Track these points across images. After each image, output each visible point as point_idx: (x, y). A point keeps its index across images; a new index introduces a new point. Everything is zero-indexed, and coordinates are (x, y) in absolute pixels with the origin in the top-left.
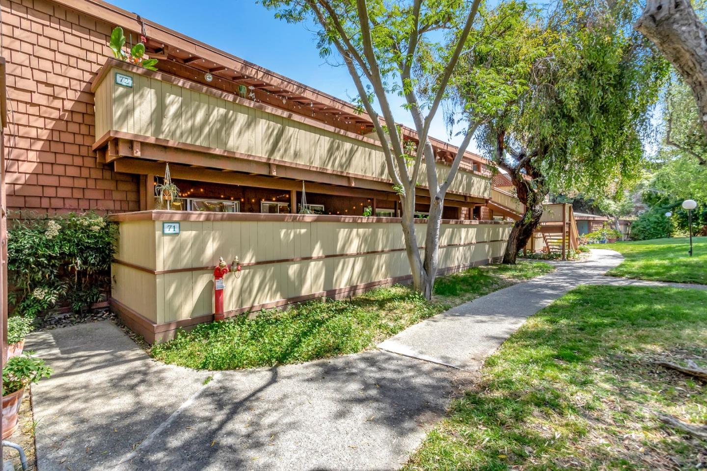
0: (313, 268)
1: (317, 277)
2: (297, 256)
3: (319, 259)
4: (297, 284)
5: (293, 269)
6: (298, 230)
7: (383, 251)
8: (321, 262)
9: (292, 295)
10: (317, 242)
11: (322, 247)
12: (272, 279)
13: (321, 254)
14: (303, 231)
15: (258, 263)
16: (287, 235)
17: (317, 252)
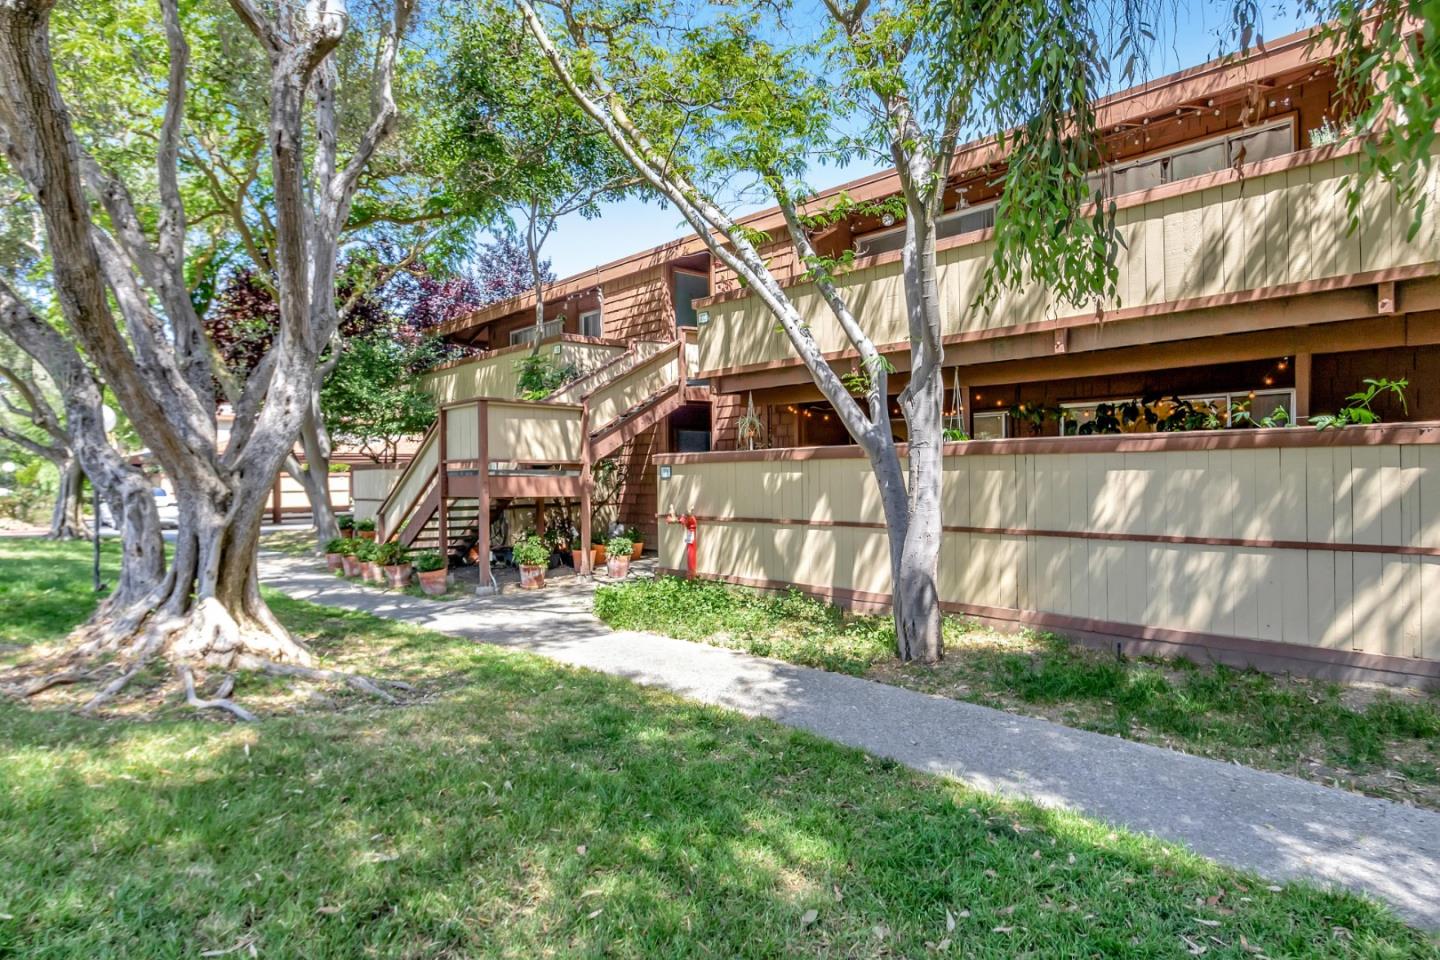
0: (813, 540)
1: (820, 559)
2: (786, 517)
3: (822, 526)
4: (786, 561)
5: (782, 536)
6: (788, 475)
7: (1000, 532)
8: (829, 533)
9: (779, 577)
10: (820, 496)
11: (830, 505)
12: (753, 545)
13: (828, 518)
14: (796, 475)
15: (736, 520)
16: (772, 481)
17: (820, 513)
